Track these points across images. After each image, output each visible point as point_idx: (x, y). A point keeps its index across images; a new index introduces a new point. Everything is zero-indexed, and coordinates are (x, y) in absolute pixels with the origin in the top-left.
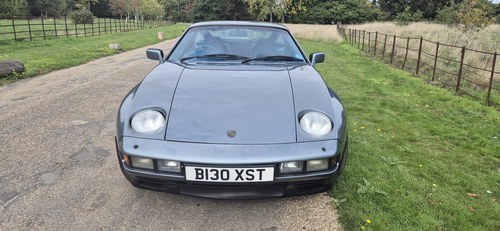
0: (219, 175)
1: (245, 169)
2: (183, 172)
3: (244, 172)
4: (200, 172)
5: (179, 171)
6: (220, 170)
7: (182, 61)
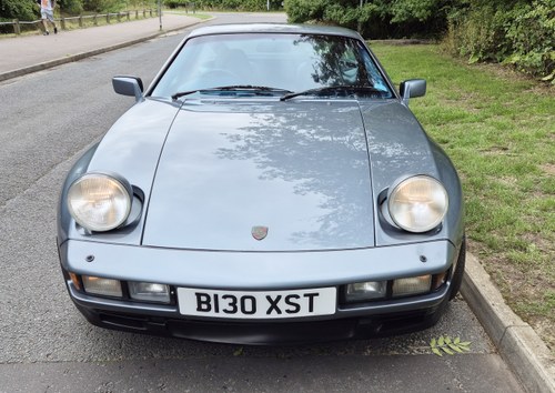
0: (238, 305)
1: (284, 294)
2: (174, 301)
3: (283, 300)
4: (204, 299)
5: (167, 300)
6: (238, 295)
7: (175, 97)
